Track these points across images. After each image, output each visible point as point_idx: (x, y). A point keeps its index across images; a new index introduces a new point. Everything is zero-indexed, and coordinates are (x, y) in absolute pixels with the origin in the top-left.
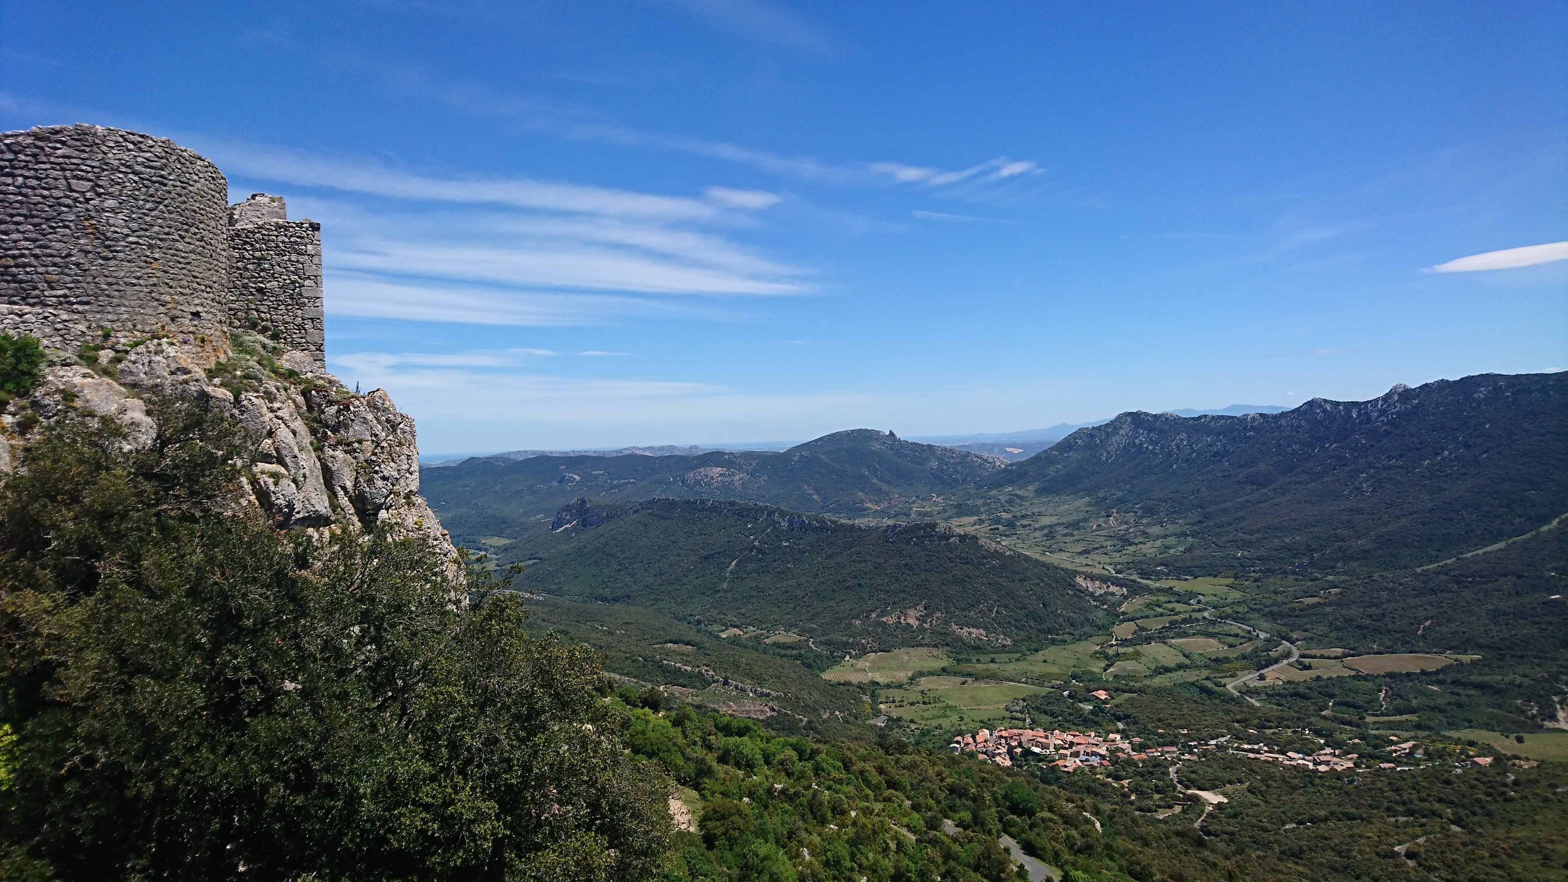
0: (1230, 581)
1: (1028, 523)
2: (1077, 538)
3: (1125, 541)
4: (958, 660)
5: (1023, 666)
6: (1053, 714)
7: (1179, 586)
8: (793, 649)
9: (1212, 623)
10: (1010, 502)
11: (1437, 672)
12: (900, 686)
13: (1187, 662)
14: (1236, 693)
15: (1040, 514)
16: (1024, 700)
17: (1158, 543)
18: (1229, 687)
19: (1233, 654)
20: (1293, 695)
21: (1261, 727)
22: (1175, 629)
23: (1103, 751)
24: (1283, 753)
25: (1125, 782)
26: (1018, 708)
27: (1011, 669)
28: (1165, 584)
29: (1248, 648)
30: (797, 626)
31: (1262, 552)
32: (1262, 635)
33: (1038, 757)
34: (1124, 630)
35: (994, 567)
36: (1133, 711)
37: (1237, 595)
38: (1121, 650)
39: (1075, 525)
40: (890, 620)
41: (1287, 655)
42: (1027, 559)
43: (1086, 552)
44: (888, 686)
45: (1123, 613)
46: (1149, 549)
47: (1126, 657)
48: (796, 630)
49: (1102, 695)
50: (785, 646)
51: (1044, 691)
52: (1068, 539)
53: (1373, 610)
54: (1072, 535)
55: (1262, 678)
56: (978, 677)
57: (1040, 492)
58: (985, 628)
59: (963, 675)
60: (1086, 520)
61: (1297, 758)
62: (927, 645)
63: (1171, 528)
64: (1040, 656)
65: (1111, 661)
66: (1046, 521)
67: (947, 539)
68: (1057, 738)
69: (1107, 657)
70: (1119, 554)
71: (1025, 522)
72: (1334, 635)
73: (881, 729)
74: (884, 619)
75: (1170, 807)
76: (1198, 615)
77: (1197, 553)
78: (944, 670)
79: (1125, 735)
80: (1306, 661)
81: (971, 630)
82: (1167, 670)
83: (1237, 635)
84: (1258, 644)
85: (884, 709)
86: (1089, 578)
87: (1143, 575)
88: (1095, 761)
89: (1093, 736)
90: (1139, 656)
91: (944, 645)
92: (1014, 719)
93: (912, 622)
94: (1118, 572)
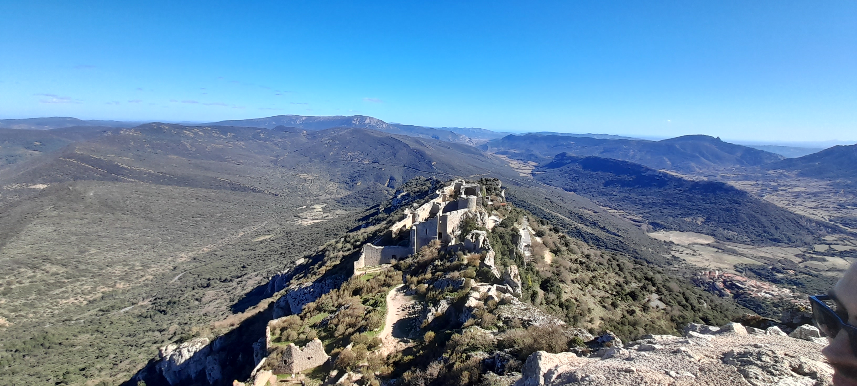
1: (785, 189)
2: (813, 200)
3: (843, 206)
4: (717, 242)
6: (758, 274)
8: (639, 222)
10: (779, 177)
12: (683, 246)
15: (795, 186)
16: (746, 265)
23: (775, 293)
26: (741, 267)
27: (744, 251)
30: (642, 214)
33: (739, 288)
34: (821, 248)
35: (752, 207)
36: (805, 283)
38: (814, 256)
39: (815, 194)
40: (688, 219)
42: (775, 206)
43: (814, 208)
44: (678, 245)
45: (824, 240)
47: (816, 259)
48: (642, 216)
49: (792, 272)
50: (635, 221)
51: (759, 263)
52: (807, 200)
54: (809, 198)
56: (725, 251)
57: (798, 175)
58: (738, 233)
59: (718, 248)
60: (822, 193)
62: (703, 233)
64: (764, 249)
65: (805, 260)
66: (797, 189)
67: (729, 190)
68: (752, 283)
70: (835, 212)
73: (668, 259)
74: (685, 219)
78: (709, 245)
79: (793, 291)
81: (730, 231)
85: (673, 253)
86: (810, 220)
87: (845, 224)
88: (767, 295)
89: (774, 287)
90: (824, 260)
91: (713, 235)
92: (737, 271)
93: (699, 222)
94: (830, 221)
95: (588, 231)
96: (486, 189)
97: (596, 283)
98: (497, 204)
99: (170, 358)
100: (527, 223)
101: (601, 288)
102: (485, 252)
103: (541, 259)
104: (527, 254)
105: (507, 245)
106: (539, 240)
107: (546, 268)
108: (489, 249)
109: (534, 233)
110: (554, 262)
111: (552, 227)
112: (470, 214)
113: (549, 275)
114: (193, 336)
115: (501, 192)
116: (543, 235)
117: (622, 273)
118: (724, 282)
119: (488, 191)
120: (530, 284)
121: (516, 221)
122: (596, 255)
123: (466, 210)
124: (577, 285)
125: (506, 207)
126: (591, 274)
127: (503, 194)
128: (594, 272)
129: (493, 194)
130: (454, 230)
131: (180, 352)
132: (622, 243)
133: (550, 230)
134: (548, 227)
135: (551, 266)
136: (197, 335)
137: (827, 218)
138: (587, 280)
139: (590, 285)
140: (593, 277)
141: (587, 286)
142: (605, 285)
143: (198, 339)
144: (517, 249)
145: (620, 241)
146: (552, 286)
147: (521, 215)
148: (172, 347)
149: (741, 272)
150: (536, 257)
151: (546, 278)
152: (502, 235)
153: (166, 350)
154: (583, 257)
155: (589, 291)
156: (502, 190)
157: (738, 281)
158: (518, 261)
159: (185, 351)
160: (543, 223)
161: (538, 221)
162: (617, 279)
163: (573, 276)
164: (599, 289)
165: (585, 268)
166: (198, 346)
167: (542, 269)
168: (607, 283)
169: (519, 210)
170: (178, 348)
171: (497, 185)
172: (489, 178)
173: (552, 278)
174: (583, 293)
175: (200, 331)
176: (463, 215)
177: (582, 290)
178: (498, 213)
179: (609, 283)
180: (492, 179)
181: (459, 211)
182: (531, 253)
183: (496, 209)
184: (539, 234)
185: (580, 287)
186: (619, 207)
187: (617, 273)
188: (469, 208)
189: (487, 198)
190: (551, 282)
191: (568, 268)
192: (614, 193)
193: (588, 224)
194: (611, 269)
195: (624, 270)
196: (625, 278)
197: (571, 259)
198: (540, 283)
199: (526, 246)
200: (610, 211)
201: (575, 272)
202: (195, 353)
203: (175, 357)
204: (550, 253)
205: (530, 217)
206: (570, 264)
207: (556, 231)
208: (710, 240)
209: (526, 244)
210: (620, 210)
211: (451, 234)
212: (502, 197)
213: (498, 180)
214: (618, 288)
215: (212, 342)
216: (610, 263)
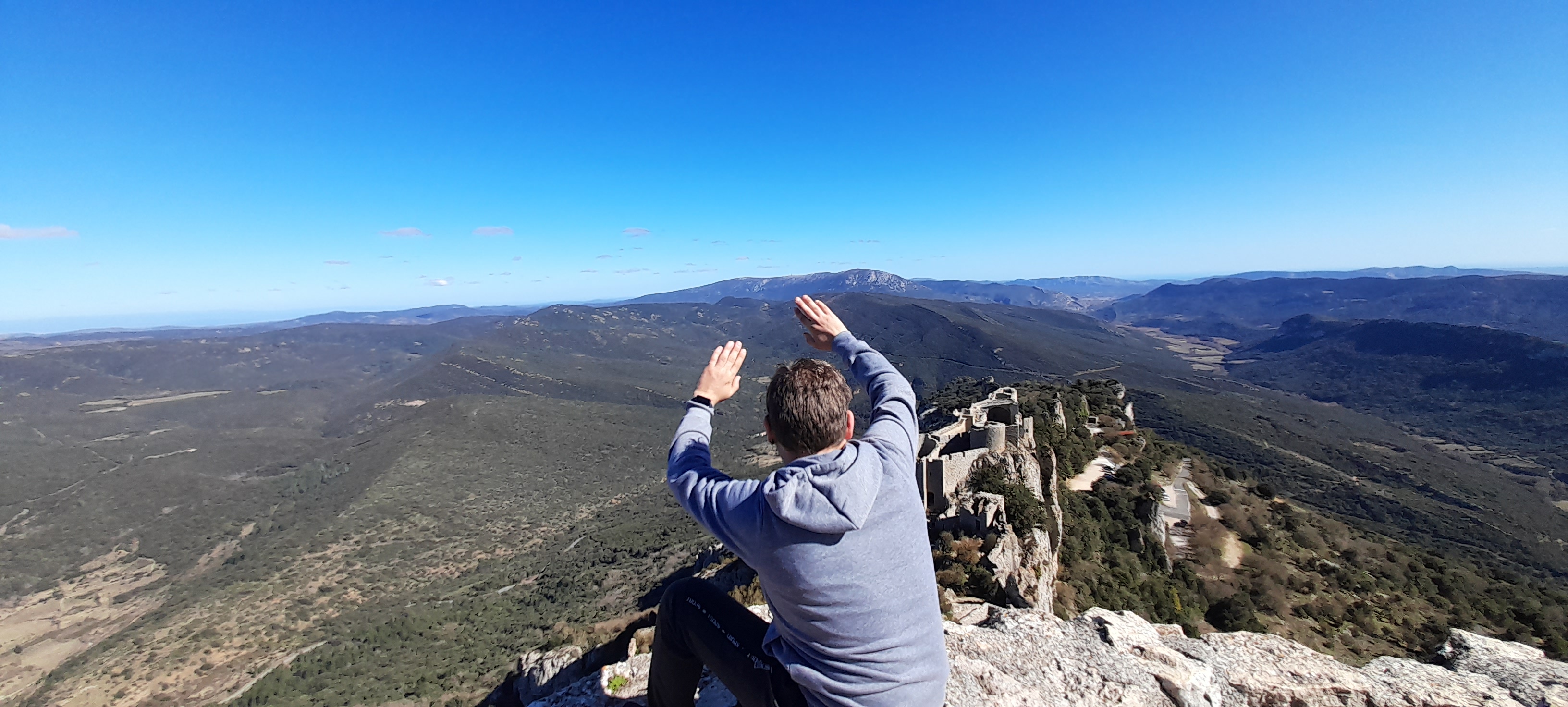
8: (1528, 474)
30: (1536, 454)
48: (1536, 458)
50: (1516, 471)
95: (1382, 493)
96: (1088, 401)
97: (1367, 620)
98: (1112, 433)
99: (529, 672)
100: (1188, 474)
101: (1380, 633)
102: (995, 536)
103: (1212, 558)
104: (1178, 541)
105: (1124, 520)
106: (1212, 512)
107: (1224, 577)
108: (1004, 531)
109: (1201, 496)
110: (1245, 562)
111: (1255, 484)
112: (991, 459)
113: (1229, 592)
114: (564, 642)
115: (1124, 408)
116: (1224, 501)
117: (1446, 600)
119: (1093, 406)
120: (1179, 608)
121: (1158, 469)
122: (1373, 553)
123: (983, 450)
124: (1311, 622)
125: (1134, 439)
126: (1351, 598)
127: (1129, 411)
128: (1363, 594)
129: (1104, 411)
130: (959, 489)
131: (542, 665)
133: (1250, 490)
134: (1245, 485)
135: (1236, 571)
136: (569, 641)
138: (1339, 611)
139: (1345, 623)
140: (1357, 605)
141: (1337, 625)
142: (1391, 627)
143: (570, 648)
144: (1147, 530)
145: (1476, 522)
146: (1236, 619)
147: (1174, 456)
148: (535, 656)
150: (1200, 549)
151: (1220, 597)
152: (1113, 499)
153: (527, 659)
154: (1333, 556)
155: (1341, 638)
156: (1126, 404)
158: (1150, 556)
159: (548, 665)
160: (1230, 475)
161: (1217, 471)
162: (1431, 613)
163: (1298, 599)
164: (1374, 635)
165: (1335, 582)
166: (565, 658)
167: (1215, 578)
168: (1400, 621)
169: (1169, 445)
170: (541, 658)
171: (1116, 394)
172: (1099, 380)
173: (1236, 599)
174: (1324, 640)
175: (574, 636)
176: (977, 461)
177: (1321, 633)
178: (1115, 452)
179: (1405, 621)
180: (1104, 381)
181: (968, 453)
182: (1189, 541)
183: (1109, 443)
184: (1214, 499)
185: (1318, 627)
186: (1469, 437)
187: (1431, 600)
188: (989, 447)
189: (1092, 421)
190: (1233, 608)
191: (1284, 578)
192: (1453, 404)
193: (1377, 477)
194: (1415, 589)
195: (1455, 593)
196: (1455, 612)
197: (1297, 560)
198: (1206, 609)
199: (1176, 525)
200: (1442, 447)
201: (1306, 589)
202: (561, 669)
203: (535, 673)
204: (1240, 543)
205: (1197, 462)
206: (1292, 570)
207: (1265, 493)
209: (1178, 521)
210: (1473, 444)
211: (952, 495)
212: (1126, 419)
213: (1116, 383)
214: (1430, 635)
215: (584, 656)
216: (1412, 574)
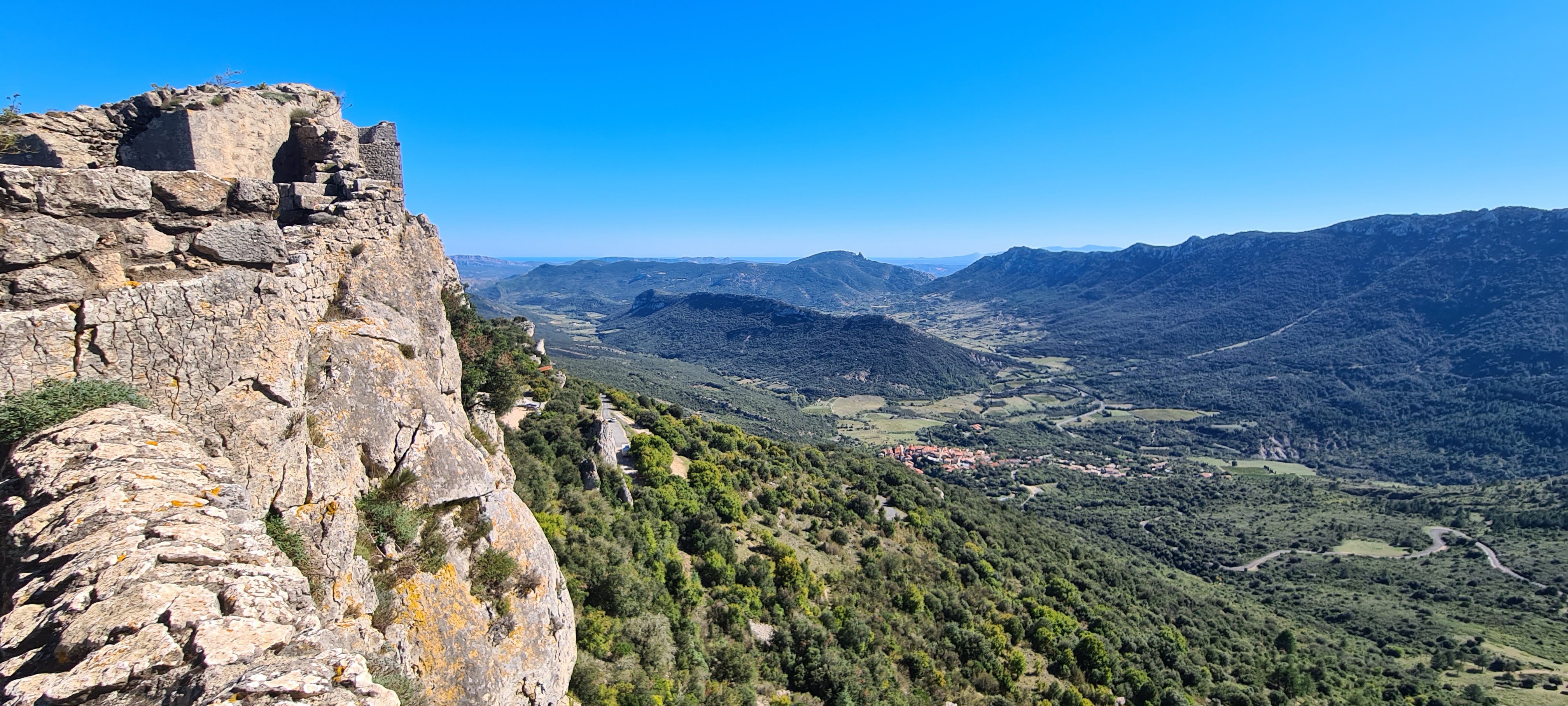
0: (1066, 360)
1: (945, 318)
2: (975, 328)
3: (1005, 332)
4: (889, 404)
5: (929, 409)
6: (945, 438)
7: (1035, 362)
9: (1052, 385)
10: (935, 303)
11: (1189, 422)
12: (851, 419)
13: (1034, 409)
14: (1061, 430)
15: (953, 313)
16: (928, 428)
17: (1026, 334)
18: (1058, 425)
19: (1064, 405)
20: (1097, 432)
21: (1072, 449)
22: (1029, 388)
23: (972, 460)
24: (1083, 465)
25: (983, 479)
26: (924, 433)
27: (921, 410)
28: (1026, 360)
29: (1073, 402)
31: (1091, 342)
32: (1083, 395)
33: (931, 462)
34: (997, 388)
35: (918, 346)
36: (995, 437)
37: (1070, 369)
38: (993, 400)
39: (975, 320)
40: (848, 377)
41: (1097, 407)
42: (941, 341)
43: (979, 338)
44: (844, 418)
45: (998, 377)
46: (1021, 338)
47: (996, 404)
49: (978, 427)
50: (779, 392)
51: (942, 424)
52: (969, 329)
53: (1154, 382)
54: (971, 327)
55: (1079, 420)
56: (901, 414)
58: (910, 385)
59: (892, 413)
60: (982, 318)
61: (1092, 469)
62: (871, 393)
63: (1036, 325)
64: (942, 402)
65: (986, 407)
66: (956, 317)
67: (889, 326)
68: (944, 452)
69: (984, 405)
70: (1000, 340)
71: (942, 317)
72: (1128, 396)
74: (845, 377)
75: (1007, 494)
76: (1045, 380)
77: (1049, 341)
78: (880, 409)
79: (988, 451)
80: (1109, 411)
81: (900, 385)
82: (1021, 414)
83: (1067, 394)
84: (1080, 399)
85: (840, 431)
86: (979, 355)
87: (1014, 354)
88: (966, 466)
89: (968, 451)
90: (1004, 404)
91: (882, 394)
92: (920, 440)
93: (862, 379)
94: (998, 351)
100: (610, 406)
109: (631, 421)
110: (692, 472)
115: (535, 346)
116: (653, 421)
118: (914, 460)
120: (654, 544)
124: (757, 516)
125: (553, 376)
132: (771, 430)
135: (692, 483)
137: (993, 349)
141: (774, 512)
144: (600, 460)
145: (767, 428)
147: (594, 390)
149: (926, 441)
151: (687, 517)
155: (782, 523)
156: (538, 342)
157: (930, 454)
158: (608, 490)
172: (505, 318)
173: (705, 513)
174: (773, 530)
177: (768, 523)
180: (510, 319)
184: (642, 422)
185: (764, 519)
186: (753, 373)
190: (702, 524)
192: (742, 351)
198: (678, 535)
200: (741, 382)
204: (681, 457)
208: (880, 402)
209: (618, 449)
210: (755, 377)
213: (523, 320)
